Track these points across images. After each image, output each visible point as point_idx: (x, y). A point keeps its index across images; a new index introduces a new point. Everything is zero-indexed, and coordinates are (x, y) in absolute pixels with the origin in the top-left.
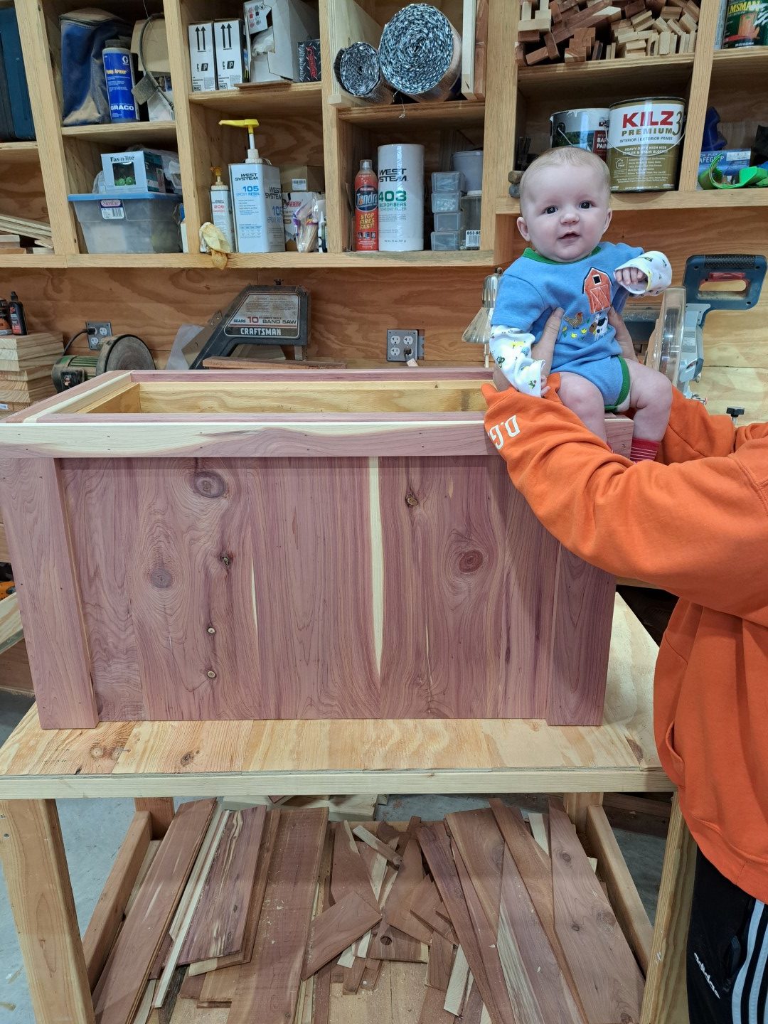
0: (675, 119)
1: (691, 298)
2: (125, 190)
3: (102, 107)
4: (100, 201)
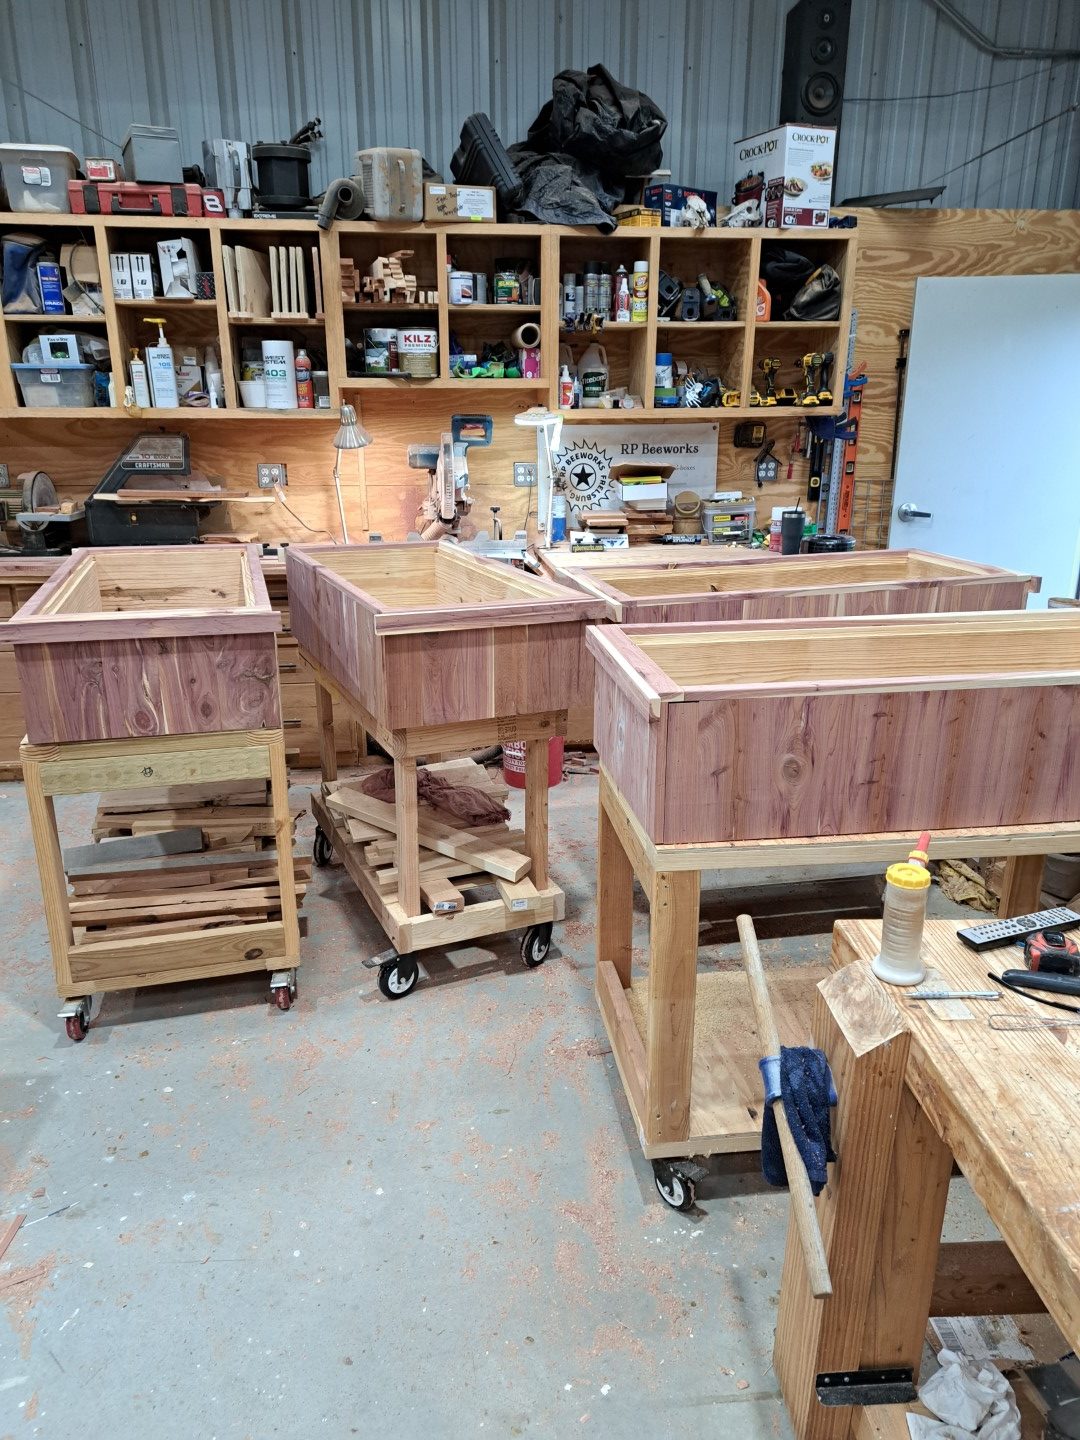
0: (432, 339)
1: (457, 439)
2: (61, 362)
3: (38, 301)
4: (40, 369)
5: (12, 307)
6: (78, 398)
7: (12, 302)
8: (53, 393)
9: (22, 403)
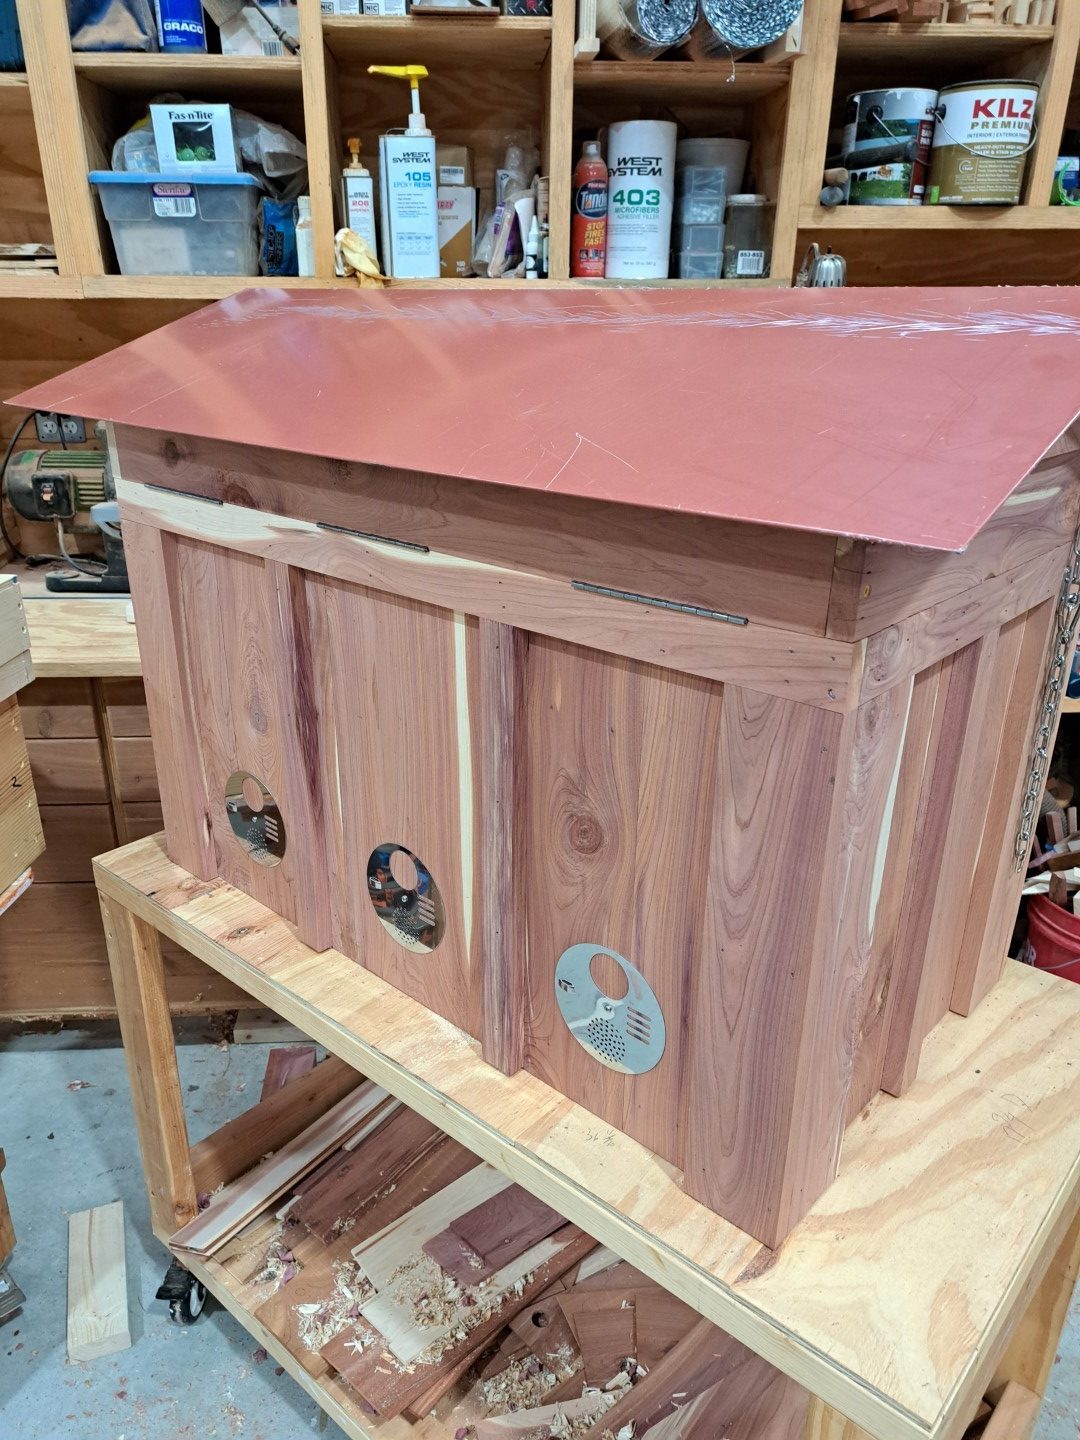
2: (194, 168)
3: (148, 22)
4: (152, 185)
5: (91, 34)
6: (230, 253)
7: (91, 23)
8: (177, 242)
9: (112, 266)
